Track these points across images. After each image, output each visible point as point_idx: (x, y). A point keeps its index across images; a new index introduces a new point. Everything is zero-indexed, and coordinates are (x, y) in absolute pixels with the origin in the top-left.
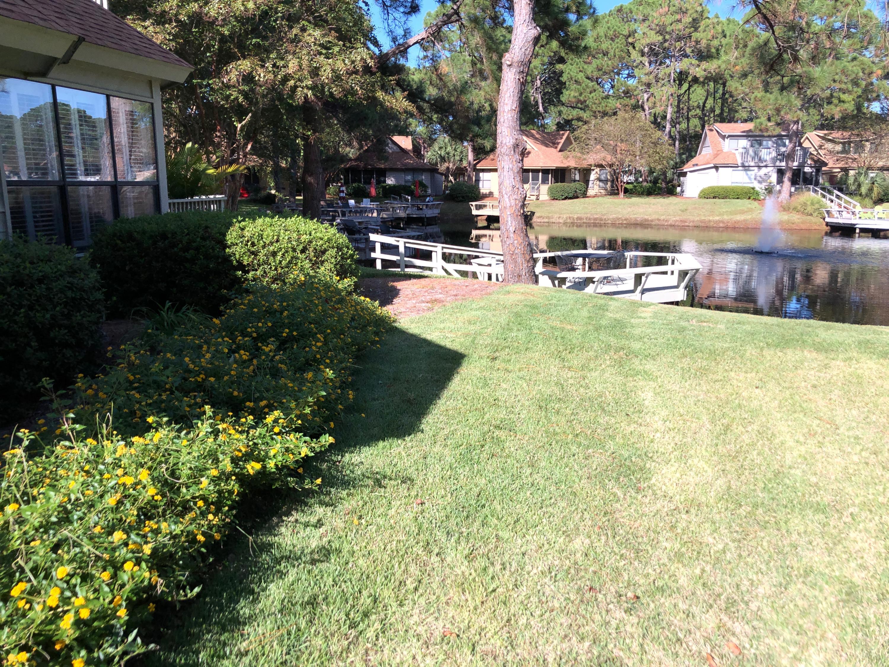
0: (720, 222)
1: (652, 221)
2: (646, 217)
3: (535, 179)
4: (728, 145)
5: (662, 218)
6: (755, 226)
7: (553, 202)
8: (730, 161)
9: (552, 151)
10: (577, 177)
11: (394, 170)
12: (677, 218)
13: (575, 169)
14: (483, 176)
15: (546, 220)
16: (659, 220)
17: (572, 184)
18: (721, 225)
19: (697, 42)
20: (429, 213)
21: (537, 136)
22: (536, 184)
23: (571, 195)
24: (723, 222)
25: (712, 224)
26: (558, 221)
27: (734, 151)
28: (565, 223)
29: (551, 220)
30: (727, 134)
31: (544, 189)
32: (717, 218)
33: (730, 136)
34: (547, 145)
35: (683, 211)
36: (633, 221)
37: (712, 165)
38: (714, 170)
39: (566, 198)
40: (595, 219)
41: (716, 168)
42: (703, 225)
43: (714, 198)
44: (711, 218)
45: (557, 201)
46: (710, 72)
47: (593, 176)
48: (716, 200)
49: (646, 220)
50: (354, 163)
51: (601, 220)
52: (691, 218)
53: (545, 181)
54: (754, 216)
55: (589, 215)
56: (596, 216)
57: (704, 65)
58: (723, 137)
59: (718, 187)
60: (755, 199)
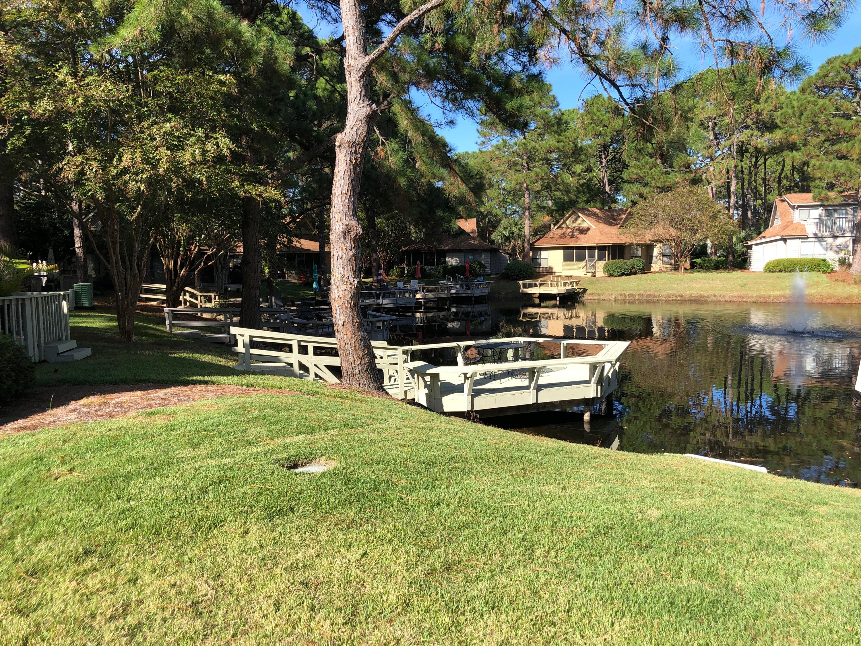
0: (781, 296)
1: (708, 297)
2: (702, 293)
3: (592, 256)
4: (797, 216)
5: (719, 293)
6: (820, 301)
7: (609, 278)
8: (798, 233)
9: (614, 229)
10: (639, 253)
11: (454, 252)
12: (735, 294)
13: (638, 245)
14: (544, 254)
15: (597, 297)
16: (715, 296)
17: (631, 261)
18: (783, 300)
19: (759, 114)
20: (477, 292)
21: (601, 215)
22: (592, 261)
23: (627, 271)
24: (784, 297)
25: (771, 299)
26: (608, 297)
27: (803, 222)
28: (616, 300)
29: (602, 297)
30: (796, 205)
31: (601, 265)
32: (778, 293)
33: (799, 207)
34: (610, 224)
35: (742, 286)
36: (687, 297)
37: (780, 237)
38: (782, 242)
39: (622, 275)
40: (648, 296)
41: (784, 240)
42: (762, 300)
43: (780, 271)
44: (771, 293)
45: (613, 278)
46: (774, 143)
47: (656, 251)
48: (783, 274)
49: (702, 296)
50: (418, 246)
51: (654, 296)
52: (750, 293)
53: (601, 259)
54: (820, 289)
55: (642, 292)
56: (649, 293)
57: (767, 136)
58: (793, 208)
59: (784, 260)
60: (824, 272)
